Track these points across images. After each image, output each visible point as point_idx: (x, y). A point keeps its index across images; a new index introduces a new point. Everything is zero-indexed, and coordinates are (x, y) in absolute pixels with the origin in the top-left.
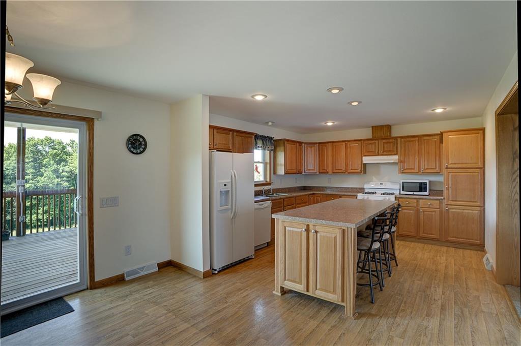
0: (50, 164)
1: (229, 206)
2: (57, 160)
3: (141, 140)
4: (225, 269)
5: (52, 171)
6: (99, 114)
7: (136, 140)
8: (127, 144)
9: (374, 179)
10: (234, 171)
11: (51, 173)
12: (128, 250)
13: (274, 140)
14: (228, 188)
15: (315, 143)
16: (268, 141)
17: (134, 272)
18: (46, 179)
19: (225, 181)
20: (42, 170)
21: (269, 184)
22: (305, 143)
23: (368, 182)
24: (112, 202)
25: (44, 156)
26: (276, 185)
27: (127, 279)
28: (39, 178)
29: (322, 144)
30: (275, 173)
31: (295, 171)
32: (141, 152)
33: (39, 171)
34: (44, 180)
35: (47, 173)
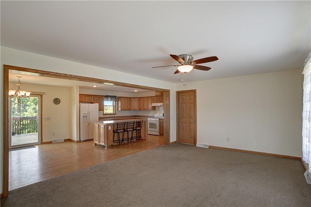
0: (31, 105)
1: (87, 121)
2: (35, 102)
3: (58, 100)
4: (83, 141)
5: (32, 109)
6: (44, 93)
7: (57, 100)
8: (53, 101)
9: (158, 112)
10: (89, 110)
11: (31, 110)
12: (54, 134)
13: (117, 97)
14: (86, 115)
15: (138, 98)
16: (113, 98)
17: (56, 141)
18: (29, 113)
19: (85, 113)
20: (26, 108)
21: (115, 114)
22: (133, 98)
23: (155, 114)
24: (49, 119)
25: (28, 100)
26: (119, 114)
27: (53, 142)
28: (25, 113)
29: (140, 98)
30: (118, 110)
31: (127, 109)
32: (58, 104)
33: (25, 109)
34: (27, 114)
35: (30, 110)
